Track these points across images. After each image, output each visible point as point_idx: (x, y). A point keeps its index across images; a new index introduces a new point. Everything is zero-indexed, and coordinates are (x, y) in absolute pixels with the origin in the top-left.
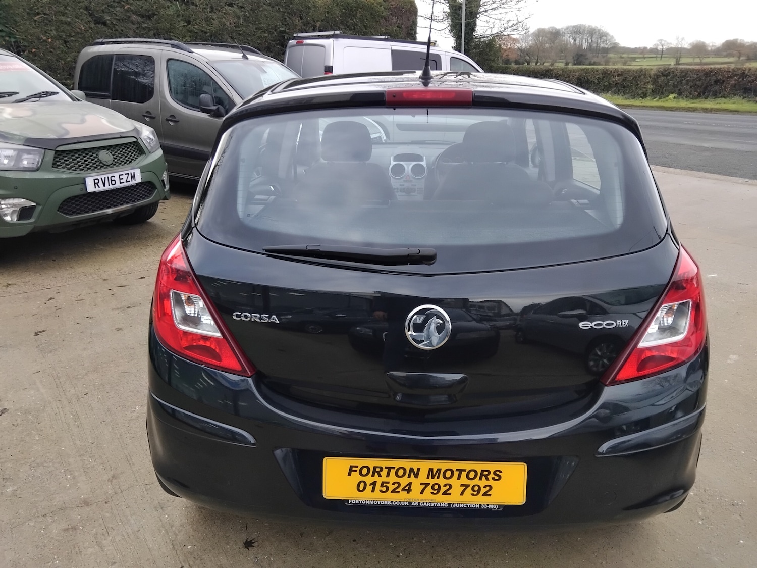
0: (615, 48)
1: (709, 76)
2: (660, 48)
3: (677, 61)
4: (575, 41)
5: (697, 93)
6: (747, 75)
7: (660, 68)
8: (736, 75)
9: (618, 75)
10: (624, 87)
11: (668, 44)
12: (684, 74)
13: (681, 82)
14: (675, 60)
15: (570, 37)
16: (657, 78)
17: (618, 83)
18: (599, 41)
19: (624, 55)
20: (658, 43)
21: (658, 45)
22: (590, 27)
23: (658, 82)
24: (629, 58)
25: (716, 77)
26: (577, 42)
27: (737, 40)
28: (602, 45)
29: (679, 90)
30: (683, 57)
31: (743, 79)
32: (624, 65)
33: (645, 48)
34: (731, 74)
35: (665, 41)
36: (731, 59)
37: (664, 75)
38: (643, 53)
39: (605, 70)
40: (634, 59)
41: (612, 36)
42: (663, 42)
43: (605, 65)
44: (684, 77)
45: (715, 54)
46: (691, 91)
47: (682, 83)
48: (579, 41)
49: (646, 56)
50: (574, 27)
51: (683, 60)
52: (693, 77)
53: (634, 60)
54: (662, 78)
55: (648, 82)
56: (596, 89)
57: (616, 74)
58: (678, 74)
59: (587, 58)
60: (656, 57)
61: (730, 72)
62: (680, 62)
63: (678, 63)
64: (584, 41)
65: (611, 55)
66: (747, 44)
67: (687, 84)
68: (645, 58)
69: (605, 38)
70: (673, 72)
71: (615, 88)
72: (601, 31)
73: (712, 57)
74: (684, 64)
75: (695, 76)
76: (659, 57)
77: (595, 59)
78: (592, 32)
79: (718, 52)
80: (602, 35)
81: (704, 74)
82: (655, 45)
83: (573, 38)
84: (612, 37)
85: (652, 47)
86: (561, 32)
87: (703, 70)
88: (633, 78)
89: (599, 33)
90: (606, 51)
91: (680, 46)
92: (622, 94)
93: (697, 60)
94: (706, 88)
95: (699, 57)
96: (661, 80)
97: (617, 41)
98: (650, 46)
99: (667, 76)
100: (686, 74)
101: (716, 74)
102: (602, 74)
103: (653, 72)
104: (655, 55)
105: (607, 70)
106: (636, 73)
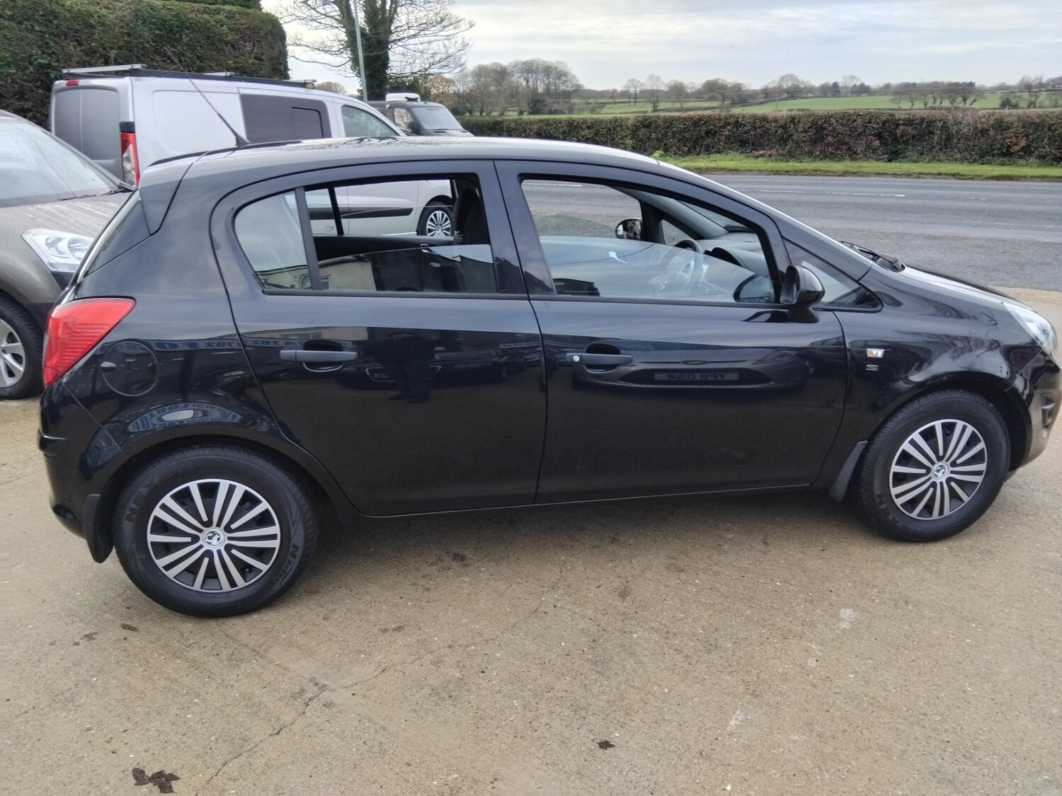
0: (578, 91)
1: (699, 126)
2: (632, 90)
3: (654, 107)
4: (527, 82)
5: (687, 149)
6: (741, 124)
7: (639, 117)
8: (729, 124)
9: (588, 128)
11: (642, 85)
12: (668, 124)
13: (665, 135)
14: (651, 105)
15: (520, 77)
16: (637, 130)
18: (558, 82)
19: (590, 101)
20: (629, 83)
21: (630, 87)
22: (545, 64)
23: (638, 135)
24: (597, 103)
25: (706, 126)
26: (530, 83)
27: (717, 80)
28: (562, 88)
29: (665, 145)
30: (661, 102)
31: (737, 130)
32: (592, 113)
33: (615, 91)
34: (723, 122)
35: (638, 82)
36: (715, 104)
37: (644, 126)
38: (613, 97)
39: (570, 121)
40: (603, 105)
41: (574, 75)
42: (635, 83)
43: (570, 113)
44: (668, 127)
45: (697, 98)
46: (680, 146)
47: (667, 136)
48: (533, 82)
49: (617, 100)
50: (524, 63)
51: (661, 106)
52: (680, 128)
53: (603, 107)
54: (643, 130)
55: (626, 136)
57: (584, 126)
58: (662, 124)
59: (546, 105)
60: (630, 102)
61: (721, 120)
62: (658, 108)
63: (655, 110)
64: (539, 82)
65: (575, 101)
66: (730, 86)
67: (674, 137)
68: (616, 103)
69: (564, 78)
70: (655, 121)
72: (558, 70)
73: (694, 101)
74: (663, 110)
76: (633, 102)
77: (555, 107)
78: (548, 70)
79: (699, 95)
80: (561, 75)
81: (693, 124)
82: (626, 86)
83: (525, 79)
84: (574, 77)
85: (623, 89)
86: (509, 71)
87: (691, 118)
88: (607, 131)
89: (556, 72)
90: (567, 95)
91: (655, 88)
93: (677, 105)
94: (696, 142)
95: (679, 101)
96: (642, 132)
97: (581, 82)
98: (620, 87)
99: (648, 126)
100: (671, 124)
101: (706, 122)
102: (568, 126)
103: (630, 122)
104: (627, 100)
105: (572, 121)
106: (610, 124)
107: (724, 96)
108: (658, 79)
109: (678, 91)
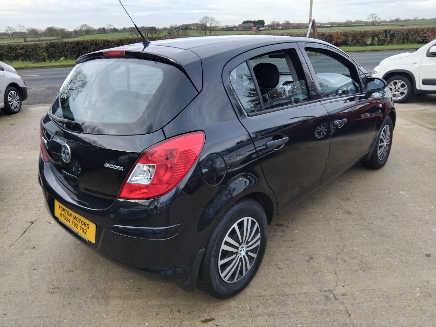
1: (79, 45)
2: (10, 32)
5: (76, 56)
7: (47, 43)
8: (93, 44)
9: (21, 49)
10: (28, 56)
11: (14, 29)
12: (63, 45)
13: (63, 50)
14: (23, 39)
16: (48, 49)
17: (23, 54)
20: (7, 29)
21: (8, 30)
23: (49, 51)
25: (82, 45)
29: (64, 54)
31: (97, 46)
34: (90, 43)
35: (12, 28)
37: (52, 47)
42: (11, 29)
44: (64, 47)
46: (72, 54)
47: (64, 51)
49: (2, 37)
52: (70, 47)
54: (51, 48)
55: (43, 52)
56: (8, 58)
57: (19, 48)
58: (60, 45)
60: (10, 38)
61: (89, 42)
67: (68, 51)
70: (57, 44)
71: (22, 57)
75: (71, 46)
76: (12, 38)
81: (76, 45)
82: (6, 30)
85: (4, 32)
87: (74, 42)
88: (32, 50)
91: (23, 31)
92: (28, 60)
94: (79, 51)
96: (51, 49)
98: (1, 31)
99: (53, 47)
100: (65, 45)
101: (82, 44)
102: (9, 49)
103: (44, 45)
104: (9, 37)
105: (11, 46)
106: (33, 46)
107: (57, 34)
108: (23, 26)
109: (33, 33)
